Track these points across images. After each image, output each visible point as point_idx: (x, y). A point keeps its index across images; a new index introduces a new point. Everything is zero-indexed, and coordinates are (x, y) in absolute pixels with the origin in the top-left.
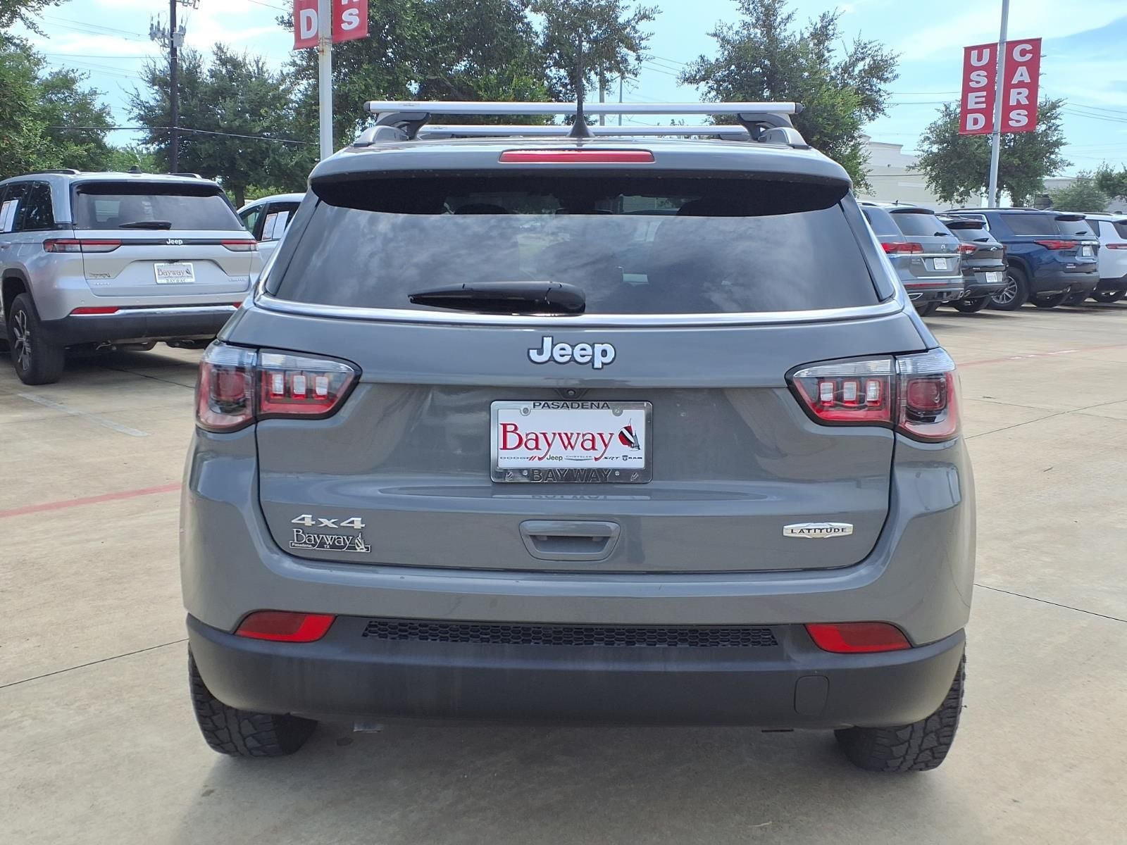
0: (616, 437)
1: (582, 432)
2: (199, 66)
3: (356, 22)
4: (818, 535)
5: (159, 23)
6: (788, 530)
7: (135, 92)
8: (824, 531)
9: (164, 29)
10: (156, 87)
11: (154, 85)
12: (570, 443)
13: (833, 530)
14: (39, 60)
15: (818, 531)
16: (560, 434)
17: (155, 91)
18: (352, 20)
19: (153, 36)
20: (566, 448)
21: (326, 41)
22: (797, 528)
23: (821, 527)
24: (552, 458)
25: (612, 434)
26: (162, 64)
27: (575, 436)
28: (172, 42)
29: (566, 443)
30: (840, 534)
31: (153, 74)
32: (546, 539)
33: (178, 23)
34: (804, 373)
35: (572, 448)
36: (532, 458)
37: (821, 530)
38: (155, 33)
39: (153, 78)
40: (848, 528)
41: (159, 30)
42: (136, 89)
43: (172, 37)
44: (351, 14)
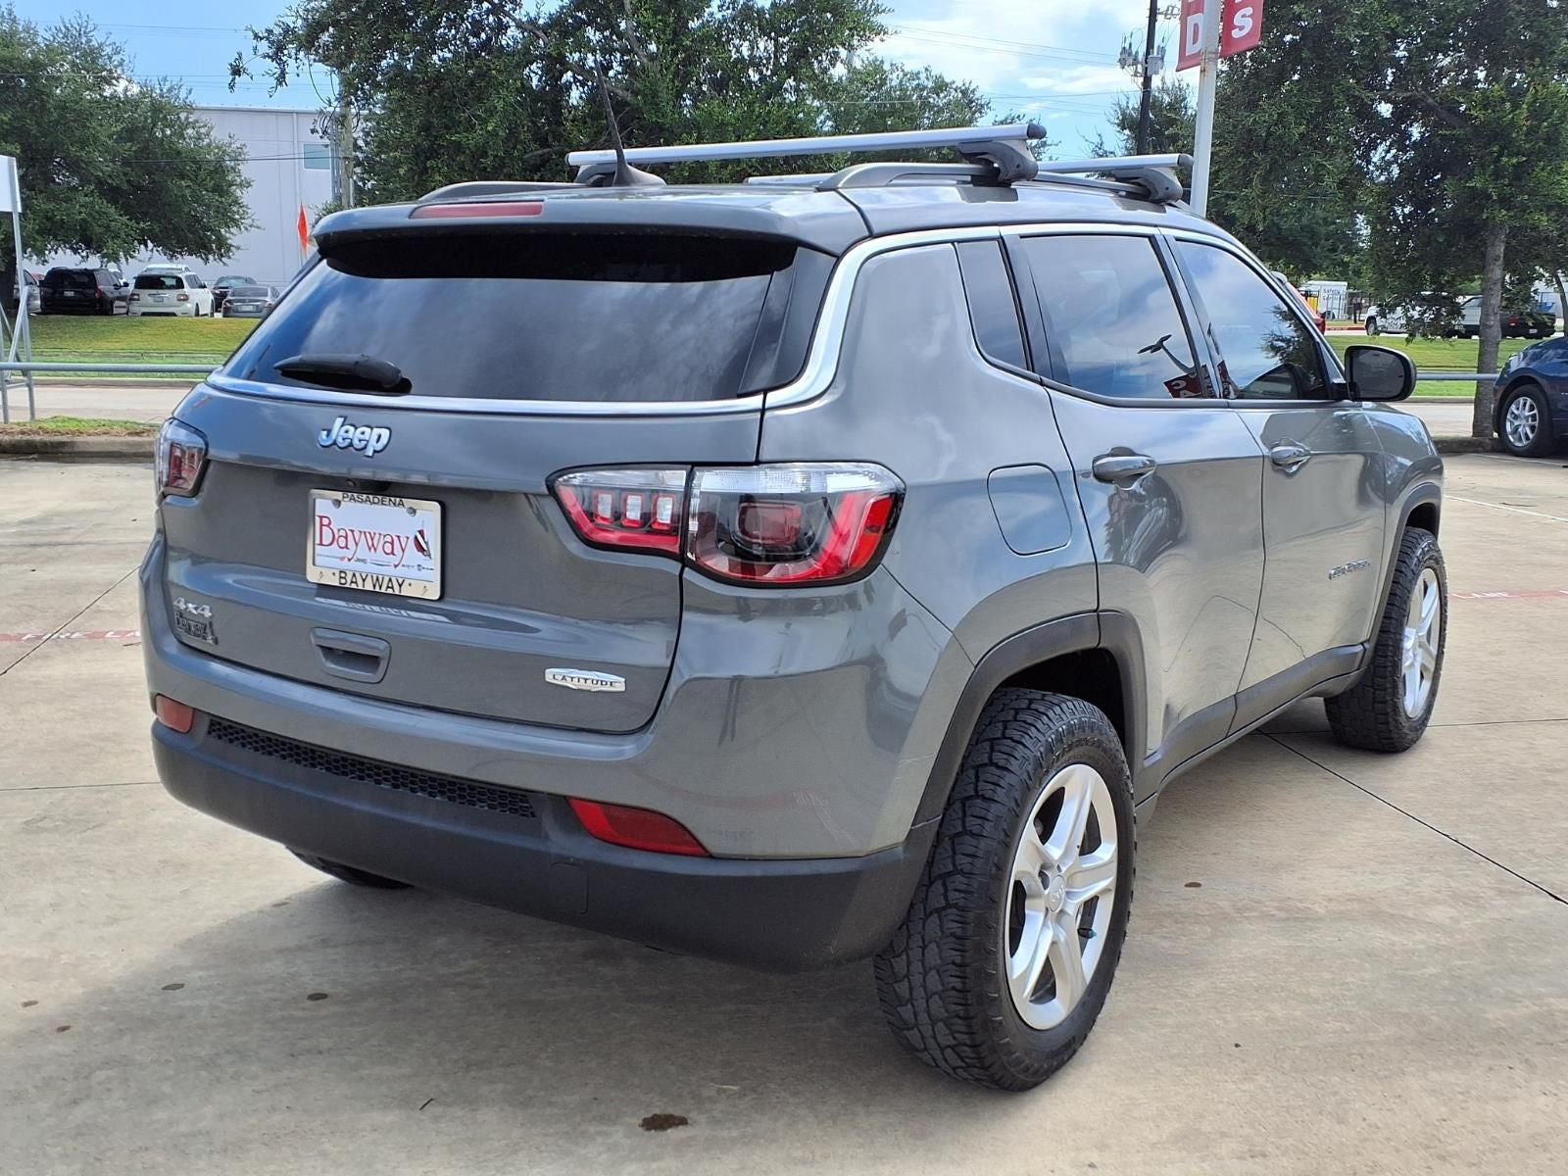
0: (411, 541)
1: (383, 533)
2: (1184, 99)
3: (1248, 24)
4: (582, 685)
5: (1130, 45)
6: (553, 675)
7: (1097, 140)
8: (589, 682)
9: (1137, 53)
10: (1127, 132)
11: (1123, 128)
12: (373, 545)
13: (599, 683)
14: (982, 106)
15: (582, 681)
16: (365, 533)
17: (1126, 137)
18: (1246, 22)
19: (1123, 63)
20: (370, 549)
21: (1211, 56)
22: (560, 674)
23: (586, 677)
24: (358, 560)
25: (408, 538)
26: (1135, 102)
27: (377, 536)
28: (1146, 68)
29: (370, 544)
30: (608, 688)
31: (1124, 114)
32: (341, 653)
33: (1157, 42)
34: (578, 478)
35: (375, 550)
36: (342, 559)
37: (586, 680)
38: (1126, 57)
39: (1123, 120)
40: (619, 684)
41: (1130, 54)
42: (1100, 135)
43: (1146, 63)
44: (1244, 16)
